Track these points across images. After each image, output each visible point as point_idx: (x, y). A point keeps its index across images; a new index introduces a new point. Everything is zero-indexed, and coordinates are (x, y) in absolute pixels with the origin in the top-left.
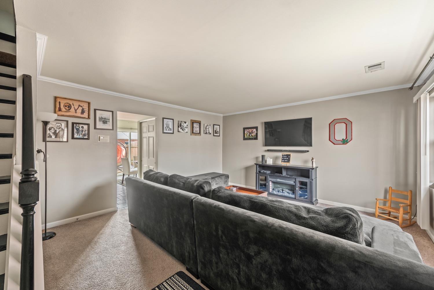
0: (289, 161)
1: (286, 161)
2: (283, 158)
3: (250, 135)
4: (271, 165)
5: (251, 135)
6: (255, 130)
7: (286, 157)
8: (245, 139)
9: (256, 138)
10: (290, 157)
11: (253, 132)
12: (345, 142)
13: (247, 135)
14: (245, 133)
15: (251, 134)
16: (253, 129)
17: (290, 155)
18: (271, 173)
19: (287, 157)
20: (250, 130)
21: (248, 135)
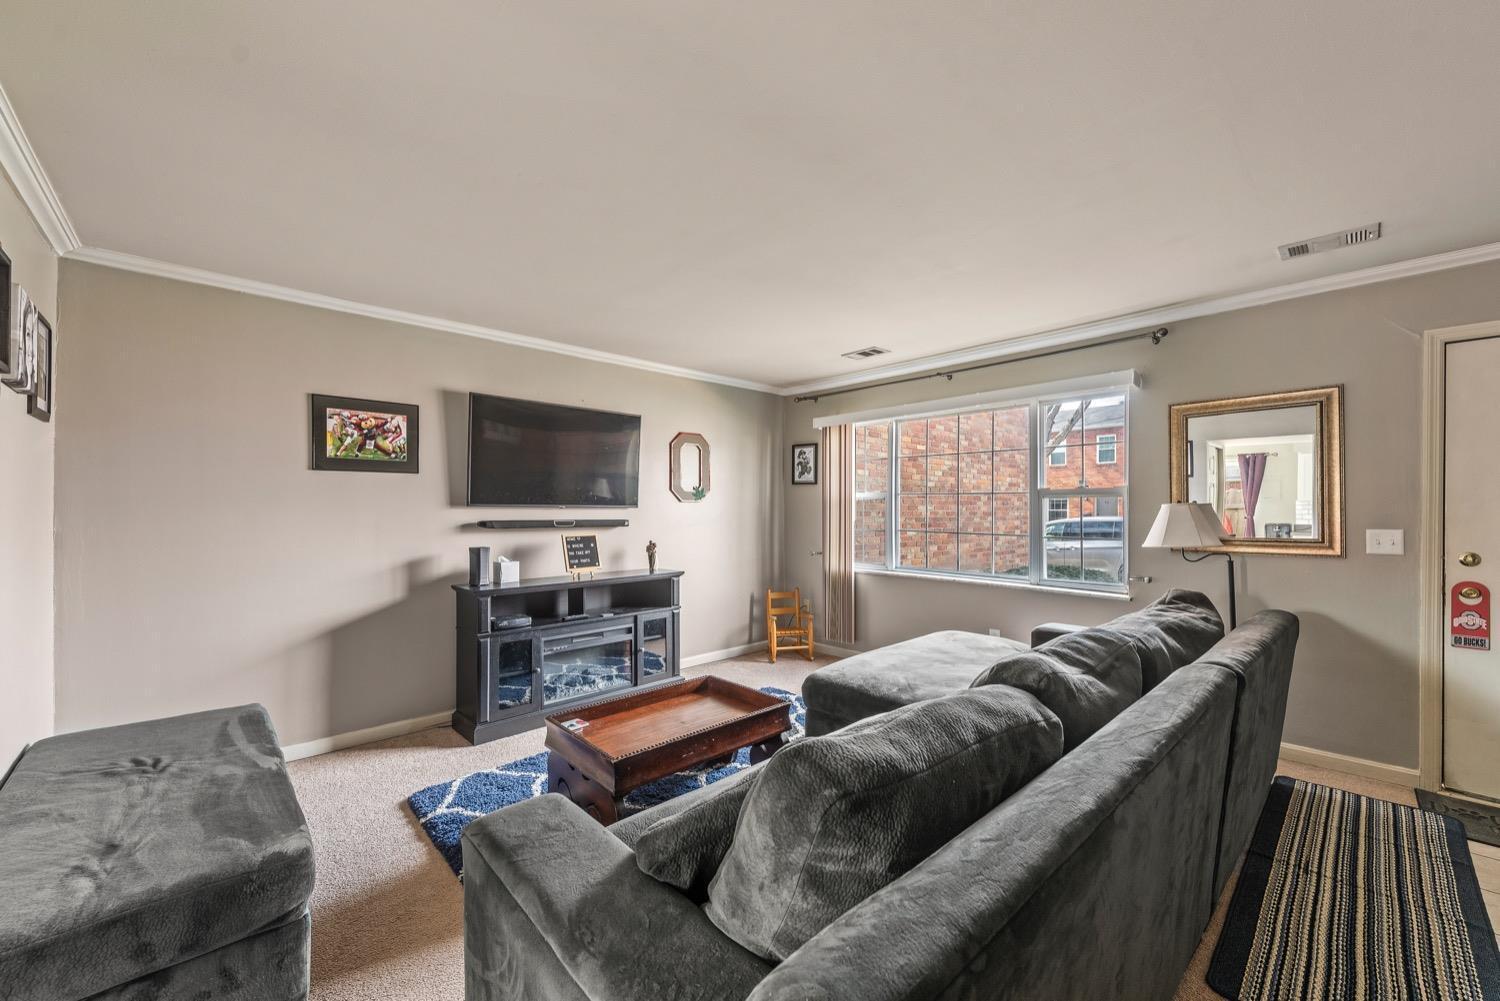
0: (594, 560)
1: (585, 561)
2: (572, 553)
3: (370, 446)
4: (517, 588)
5: (377, 446)
6: (400, 421)
7: (581, 546)
8: (320, 460)
9: (408, 463)
10: (595, 545)
11: (384, 432)
12: (699, 494)
13: (342, 441)
14: (329, 428)
15: (373, 437)
16: (388, 416)
17: (593, 539)
18: (533, 624)
19: (587, 547)
20: (370, 419)
21: (349, 440)
